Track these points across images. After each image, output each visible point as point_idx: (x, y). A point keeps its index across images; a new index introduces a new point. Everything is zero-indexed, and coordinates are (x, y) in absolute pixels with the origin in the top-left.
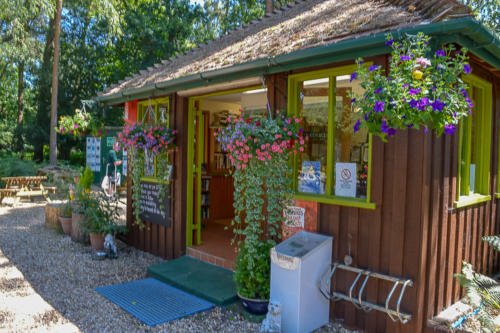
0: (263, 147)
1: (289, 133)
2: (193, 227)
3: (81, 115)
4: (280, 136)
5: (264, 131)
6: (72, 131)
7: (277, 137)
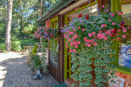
0: (90, 35)
1: (114, 24)
2: (67, 71)
3: (30, 26)
4: (106, 26)
5: (92, 23)
6: (27, 32)
7: (102, 26)
